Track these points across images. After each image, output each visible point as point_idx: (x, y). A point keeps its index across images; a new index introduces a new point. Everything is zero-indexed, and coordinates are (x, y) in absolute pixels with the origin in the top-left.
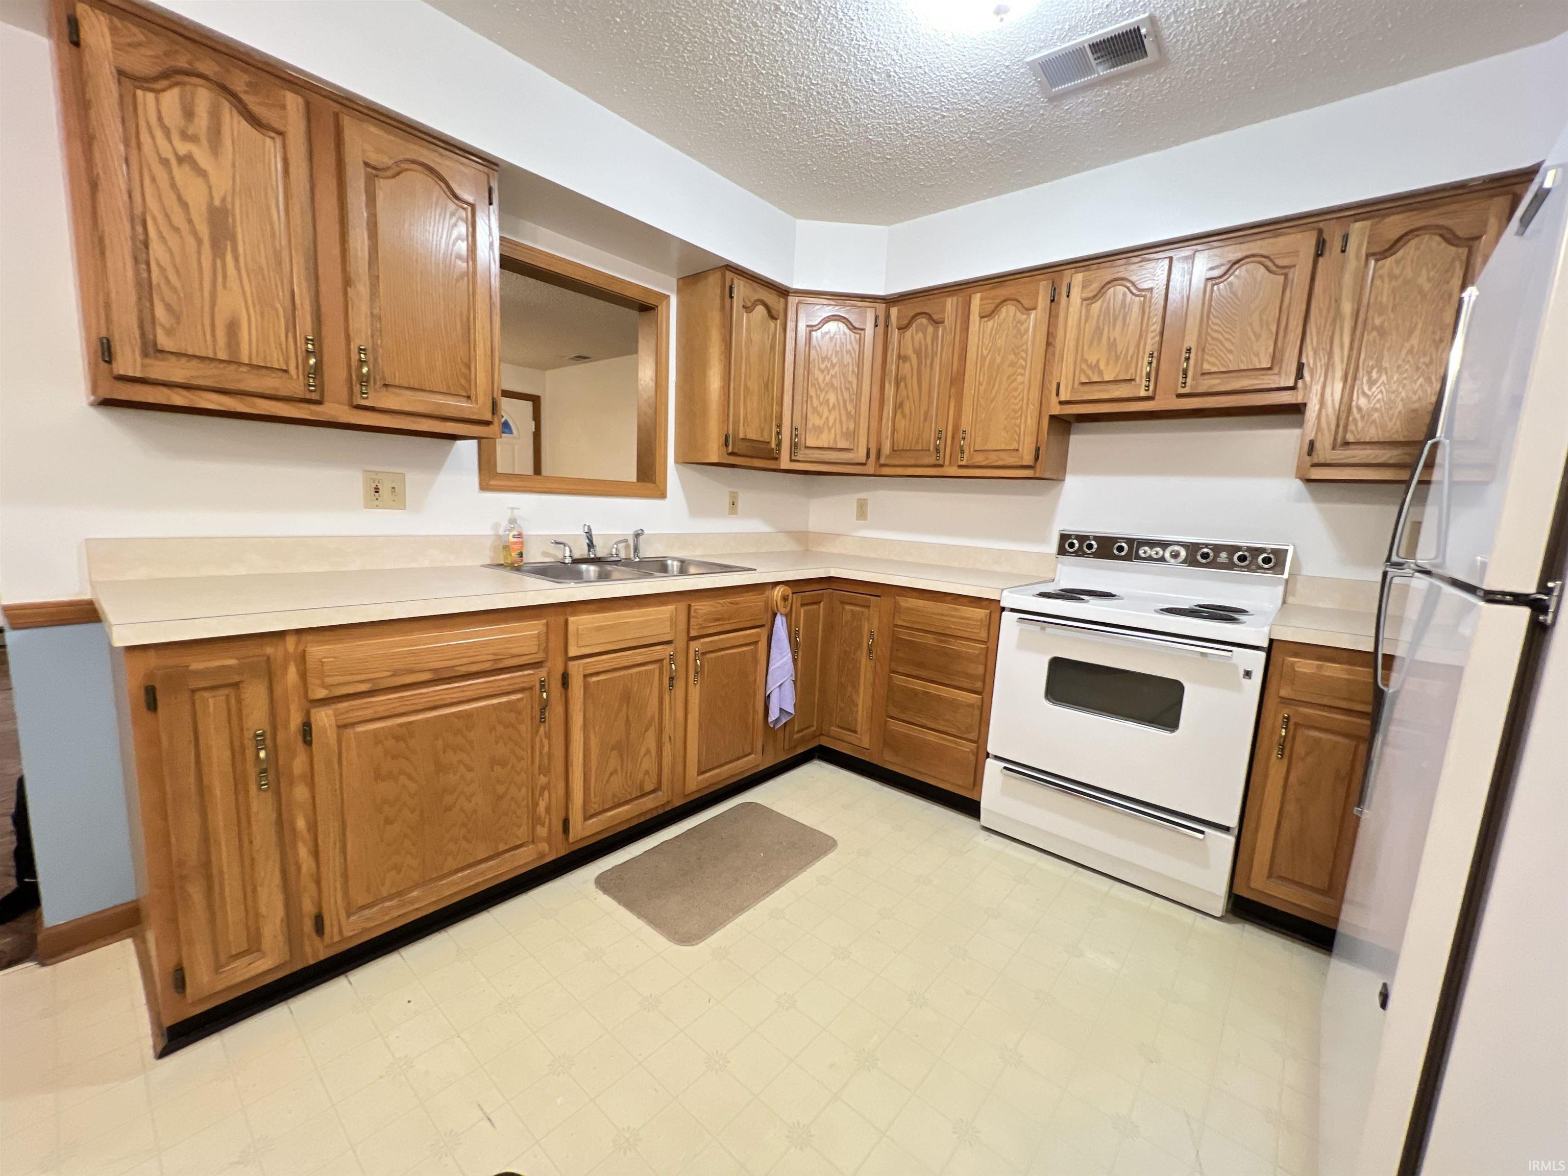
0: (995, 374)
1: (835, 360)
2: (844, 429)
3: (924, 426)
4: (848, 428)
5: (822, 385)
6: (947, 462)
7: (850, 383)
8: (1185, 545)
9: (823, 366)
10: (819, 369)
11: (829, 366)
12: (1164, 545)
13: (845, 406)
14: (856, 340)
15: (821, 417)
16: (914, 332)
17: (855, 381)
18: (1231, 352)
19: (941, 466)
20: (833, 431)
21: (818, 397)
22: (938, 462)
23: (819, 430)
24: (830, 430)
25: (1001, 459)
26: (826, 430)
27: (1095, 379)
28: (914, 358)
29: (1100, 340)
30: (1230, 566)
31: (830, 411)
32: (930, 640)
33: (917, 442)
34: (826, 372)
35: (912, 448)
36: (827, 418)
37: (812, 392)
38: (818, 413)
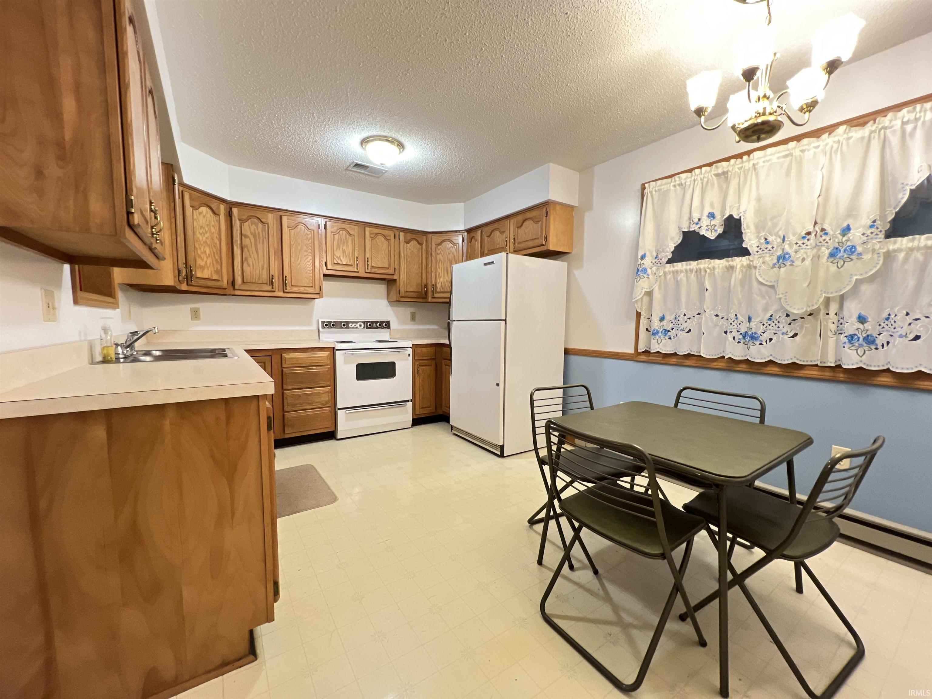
0: (298, 254)
1: (207, 229)
2: (215, 269)
3: (262, 272)
4: (217, 268)
5: (202, 243)
6: (277, 290)
7: (216, 243)
8: (363, 322)
9: (201, 231)
10: (199, 232)
11: (204, 232)
12: (356, 322)
13: (214, 256)
14: (217, 221)
15: (203, 260)
16: (250, 224)
17: (218, 243)
18: (378, 261)
19: (274, 291)
20: (210, 269)
21: (200, 249)
22: (273, 290)
23: (202, 268)
24: (208, 268)
25: (306, 290)
26: (206, 268)
27: (340, 262)
28: (251, 237)
29: (339, 249)
30: (377, 328)
31: (207, 258)
32: (304, 370)
33: (259, 278)
34: (203, 235)
35: (256, 282)
36: (206, 262)
37: (197, 246)
38: (201, 258)
